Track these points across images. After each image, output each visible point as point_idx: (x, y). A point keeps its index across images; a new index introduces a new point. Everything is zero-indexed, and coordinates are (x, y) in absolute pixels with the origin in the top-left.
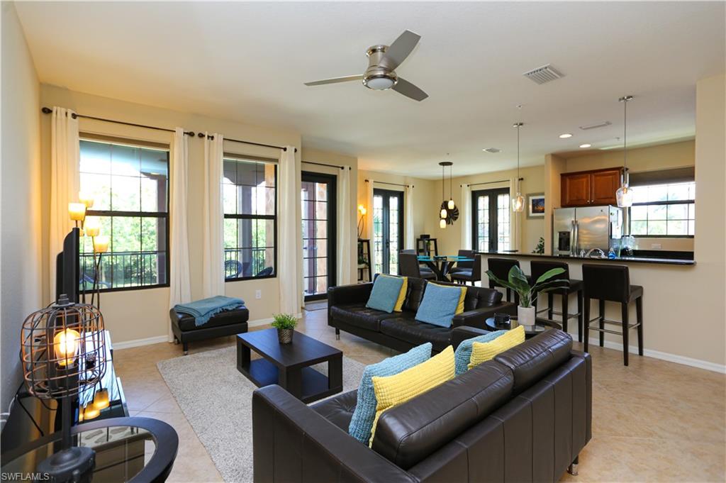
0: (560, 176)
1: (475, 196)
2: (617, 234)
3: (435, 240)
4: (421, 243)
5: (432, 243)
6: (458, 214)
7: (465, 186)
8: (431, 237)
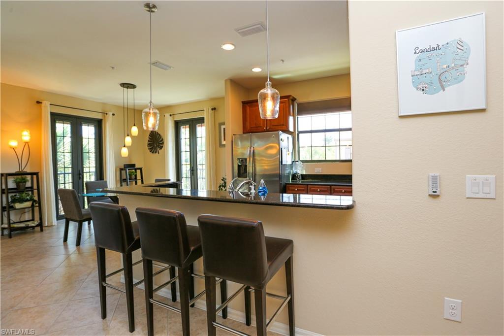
0: (242, 104)
1: (178, 125)
2: (287, 159)
3: (141, 169)
4: (123, 172)
5: (138, 171)
6: (163, 143)
7: (167, 115)
8: (137, 167)
